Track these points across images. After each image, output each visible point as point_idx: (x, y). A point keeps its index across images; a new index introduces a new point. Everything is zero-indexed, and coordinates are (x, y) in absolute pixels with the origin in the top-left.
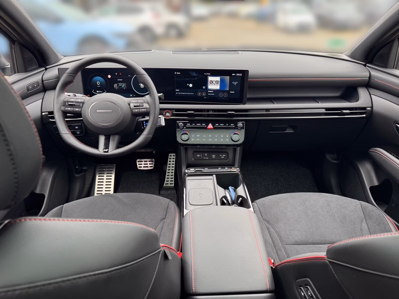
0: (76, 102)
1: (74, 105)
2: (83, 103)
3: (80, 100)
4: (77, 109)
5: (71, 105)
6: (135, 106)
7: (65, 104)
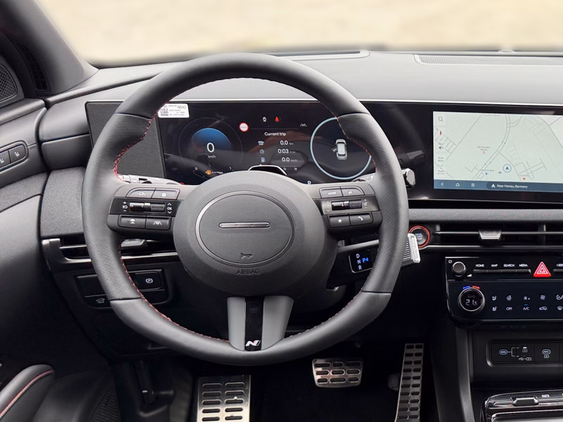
0: (152, 200)
1: (148, 209)
2: (175, 204)
3: (164, 195)
4: (158, 222)
5: (137, 212)
6: (334, 208)
7: (119, 206)
